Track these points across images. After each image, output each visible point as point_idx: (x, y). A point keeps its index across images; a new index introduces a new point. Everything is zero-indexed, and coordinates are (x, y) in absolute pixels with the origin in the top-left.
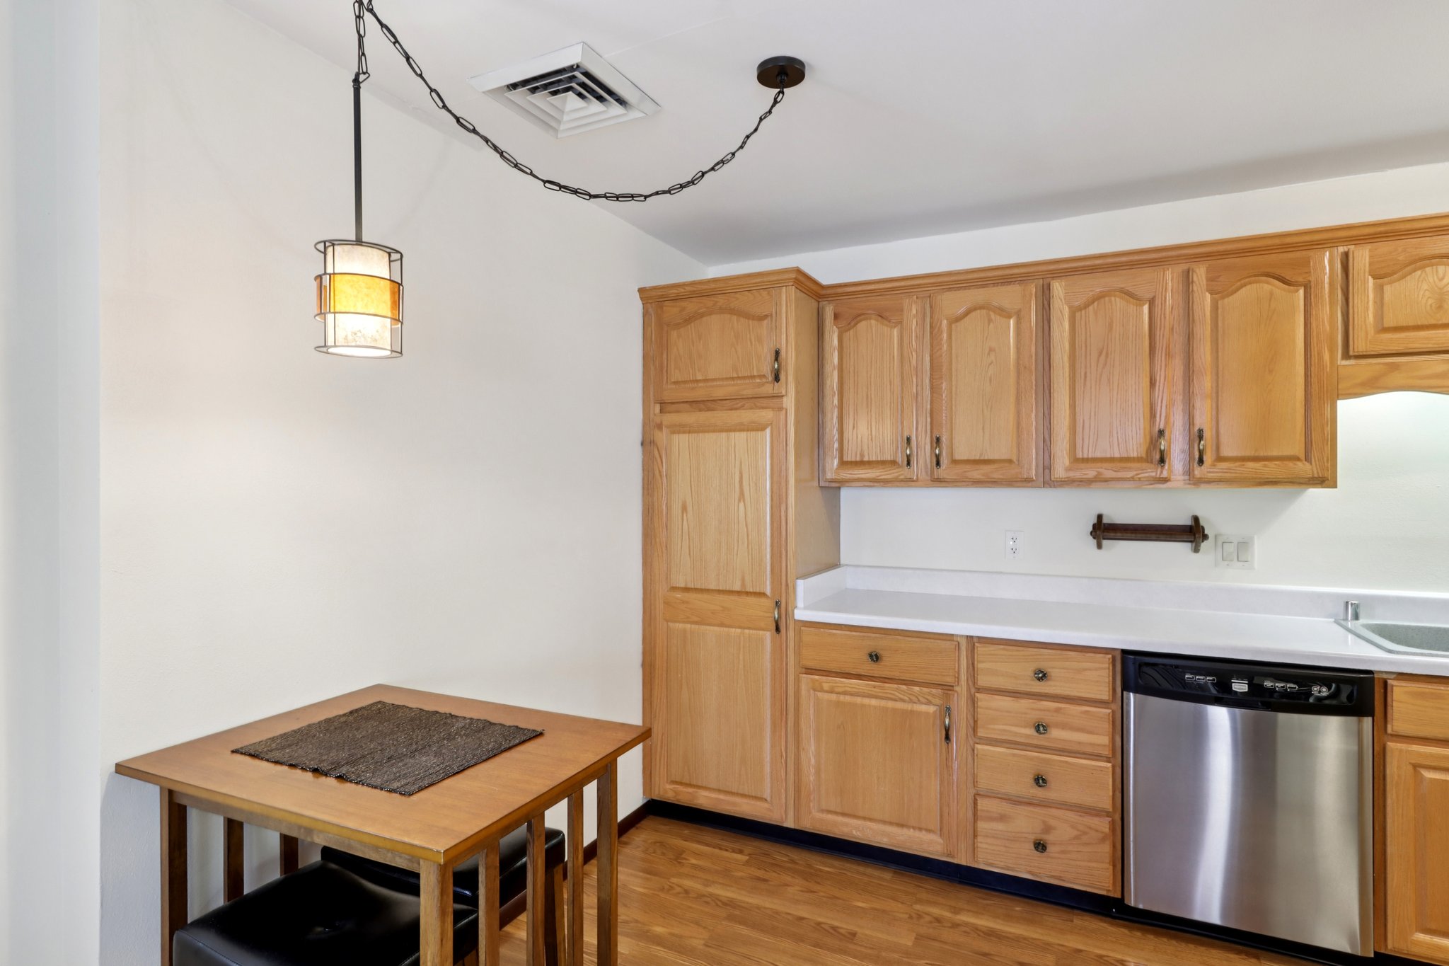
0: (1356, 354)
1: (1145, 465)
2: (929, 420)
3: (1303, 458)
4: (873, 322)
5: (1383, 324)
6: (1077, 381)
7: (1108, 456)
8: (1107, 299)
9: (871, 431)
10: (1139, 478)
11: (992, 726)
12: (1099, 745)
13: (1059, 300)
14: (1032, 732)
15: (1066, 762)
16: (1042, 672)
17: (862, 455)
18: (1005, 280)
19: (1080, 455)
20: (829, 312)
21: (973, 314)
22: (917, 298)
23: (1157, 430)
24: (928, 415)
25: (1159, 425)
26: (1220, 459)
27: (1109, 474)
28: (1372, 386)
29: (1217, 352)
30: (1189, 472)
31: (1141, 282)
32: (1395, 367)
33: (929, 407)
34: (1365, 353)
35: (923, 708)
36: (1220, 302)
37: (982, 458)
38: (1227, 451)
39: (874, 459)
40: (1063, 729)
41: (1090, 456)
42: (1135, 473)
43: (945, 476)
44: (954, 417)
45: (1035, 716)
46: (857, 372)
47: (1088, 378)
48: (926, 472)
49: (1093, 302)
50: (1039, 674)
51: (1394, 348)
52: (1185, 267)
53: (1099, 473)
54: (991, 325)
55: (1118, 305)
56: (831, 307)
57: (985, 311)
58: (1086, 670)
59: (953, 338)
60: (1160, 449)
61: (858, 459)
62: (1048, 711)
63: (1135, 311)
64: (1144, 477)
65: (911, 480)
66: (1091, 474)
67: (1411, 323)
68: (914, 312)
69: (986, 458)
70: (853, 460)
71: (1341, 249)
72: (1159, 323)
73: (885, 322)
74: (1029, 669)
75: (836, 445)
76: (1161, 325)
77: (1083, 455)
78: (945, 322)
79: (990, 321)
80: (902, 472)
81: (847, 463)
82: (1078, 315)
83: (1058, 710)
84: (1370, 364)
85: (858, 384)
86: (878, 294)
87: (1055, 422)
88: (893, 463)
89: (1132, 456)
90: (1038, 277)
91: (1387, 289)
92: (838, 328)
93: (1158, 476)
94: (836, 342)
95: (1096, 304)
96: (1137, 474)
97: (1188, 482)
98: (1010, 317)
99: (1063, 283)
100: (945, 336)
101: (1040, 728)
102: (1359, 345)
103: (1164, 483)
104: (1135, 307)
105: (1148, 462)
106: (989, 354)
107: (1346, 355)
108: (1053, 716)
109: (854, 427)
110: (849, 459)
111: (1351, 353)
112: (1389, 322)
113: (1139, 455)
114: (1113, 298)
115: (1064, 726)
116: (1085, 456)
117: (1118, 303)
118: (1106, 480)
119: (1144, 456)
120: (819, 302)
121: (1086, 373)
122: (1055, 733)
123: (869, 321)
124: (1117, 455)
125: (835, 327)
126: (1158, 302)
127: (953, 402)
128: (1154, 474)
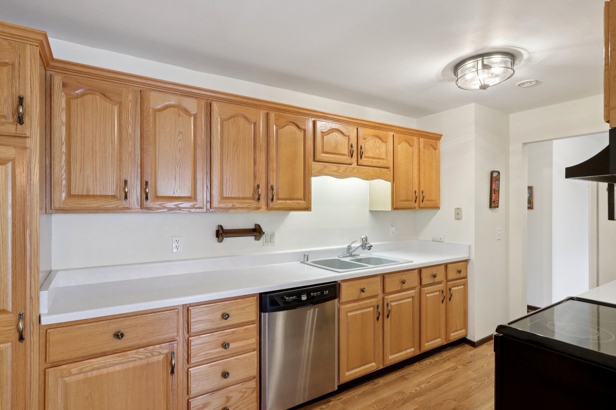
0: (317, 160)
1: (252, 201)
2: (139, 170)
3: (303, 199)
4: (98, 98)
5: (323, 150)
6: (224, 156)
7: (237, 196)
8: (237, 118)
9: (96, 174)
10: (250, 207)
11: (199, 355)
12: (251, 344)
13: (216, 113)
14: (221, 349)
15: (237, 359)
16: (227, 314)
17: (88, 191)
18: (187, 95)
19: (225, 196)
20: (58, 80)
21: (169, 109)
22: (132, 90)
23: (257, 185)
24: (139, 167)
25: (258, 182)
26: (278, 199)
27: (238, 205)
28: (320, 173)
29: (278, 152)
30: (267, 205)
31: (251, 113)
32: (326, 167)
33: (139, 161)
34: (319, 160)
35: (155, 359)
36: (279, 130)
37: (174, 195)
38: (281, 196)
39: (98, 194)
40: (236, 342)
41: (230, 196)
42: (248, 205)
43: (152, 206)
44: (157, 170)
45: (221, 340)
46: (84, 130)
47: (229, 157)
48: (138, 204)
49: (231, 118)
50: (225, 316)
51: (326, 160)
52: (267, 111)
53: (234, 205)
54: (180, 118)
55: (242, 122)
56: (60, 77)
57: (176, 109)
58: (246, 307)
59: (157, 121)
60: (259, 194)
61: (84, 194)
62: (229, 334)
63: (248, 127)
64: (252, 207)
65: (128, 208)
66: (230, 205)
67: (330, 151)
68: (130, 98)
69: (177, 195)
70: (80, 194)
71: (313, 119)
72: (258, 135)
73: (107, 99)
74: (219, 315)
75: (64, 183)
76: (258, 136)
77: (226, 195)
78: (151, 110)
79: (179, 116)
80: (121, 203)
81: (74, 196)
82: (224, 122)
83: (233, 333)
84: (320, 164)
85: (84, 139)
86: (102, 79)
87: (214, 178)
88: (114, 197)
89: (247, 197)
90: (204, 98)
91: (324, 137)
92: (66, 94)
93: (257, 207)
94: (64, 105)
95: (232, 119)
96: (249, 206)
97: (267, 209)
98: (191, 116)
99: (218, 104)
100: (151, 118)
101: (225, 345)
102: (318, 157)
103: (258, 210)
104: (248, 125)
105: (253, 200)
106: (179, 135)
107: (314, 160)
108: (231, 337)
109: (81, 170)
110: (77, 193)
111: (316, 160)
112: (325, 150)
113: (250, 197)
114: (240, 118)
115: (235, 340)
116: (227, 196)
117: (242, 121)
118: (236, 208)
119: (252, 196)
120: (46, 70)
121: (228, 153)
122: (232, 346)
123: (94, 96)
124: (241, 196)
125: (63, 93)
126: (257, 125)
127: (157, 161)
128: (255, 205)
